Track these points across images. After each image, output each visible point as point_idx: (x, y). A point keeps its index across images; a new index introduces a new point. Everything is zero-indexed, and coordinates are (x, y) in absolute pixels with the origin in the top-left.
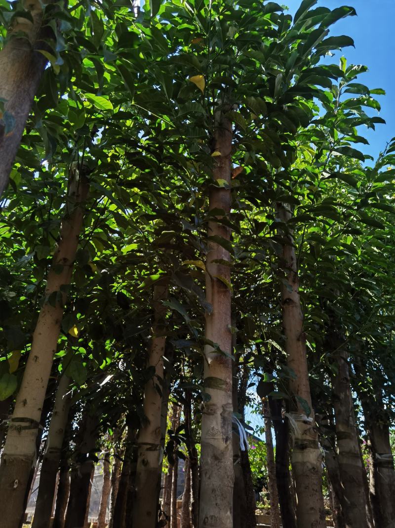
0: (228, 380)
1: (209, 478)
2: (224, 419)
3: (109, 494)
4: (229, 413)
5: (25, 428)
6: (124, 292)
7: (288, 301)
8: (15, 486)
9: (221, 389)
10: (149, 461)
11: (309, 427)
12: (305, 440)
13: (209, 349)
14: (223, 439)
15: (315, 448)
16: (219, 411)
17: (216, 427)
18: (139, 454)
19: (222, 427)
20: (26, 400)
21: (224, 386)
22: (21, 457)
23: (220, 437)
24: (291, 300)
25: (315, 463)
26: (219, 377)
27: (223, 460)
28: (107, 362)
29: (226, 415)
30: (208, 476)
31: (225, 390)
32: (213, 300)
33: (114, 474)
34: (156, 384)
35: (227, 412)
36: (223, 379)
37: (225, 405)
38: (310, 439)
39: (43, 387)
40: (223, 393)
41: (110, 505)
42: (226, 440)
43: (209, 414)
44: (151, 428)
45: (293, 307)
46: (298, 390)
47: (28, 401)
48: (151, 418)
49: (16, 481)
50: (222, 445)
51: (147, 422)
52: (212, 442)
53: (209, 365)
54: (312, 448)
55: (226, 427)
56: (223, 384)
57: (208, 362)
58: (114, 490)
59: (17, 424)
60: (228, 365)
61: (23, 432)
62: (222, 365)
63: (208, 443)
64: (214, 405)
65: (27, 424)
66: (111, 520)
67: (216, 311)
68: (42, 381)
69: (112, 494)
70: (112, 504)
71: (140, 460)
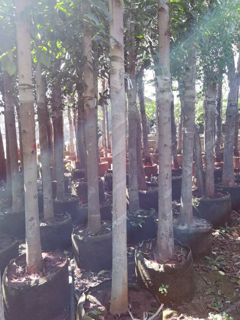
0: (122, 57)
1: (114, 101)
2: (120, 76)
3: (73, 130)
4: (123, 73)
5: (27, 88)
6: (62, 9)
7: (161, 9)
8: (29, 114)
9: (118, 61)
10: (90, 105)
11: (166, 82)
12: (164, 88)
13: (111, 40)
14: (120, 84)
15: (169, 92)
16: (118, 72)
17: (116, 80)
18: (84, 102)
19: (119, 79)
20: (23, 75)
21: (120, 60)
22: (29, 102)
23: (119, 83)
24: (163, 8)
25: (168, 98)
26: (117, 56)
27: (120, 93)
28: (59, 55)
29: (121, 74)
30: (114, 100)
31: (121, 62)
32: (113, 12)
33: (74, 120)
34: (89, 66)
35: (122, 72)
36: (119, 56)
37: (121, 69)
38: (167, 87)
39: (30, 68)
40: (120, 63)
41: (75, 134)
42: (122, 85)
43: (113, 74)
44: (89, 89)
45: (164, 13)
46: (163, 64)
47: (24, 76)
48: (88, 84)
49: (29, 112)
50: (119, 87)
51: (86, 86)
52: (115, 86)
53: (112, 49)
54: (167, 91)
55: (121, 79)
56: (120, 59)
57: (111, 48)
58: (75, 127)
59: (22, 87)
60: (122, 49)
61: (26, 90)
62: (118, 49)
63: (113, 87)
64: (115, 69)
65: (27, 87)
66: (76, 141)
67: (114, 19)
68: (28, 65)
69: (75, 129)
70: (76, 134)
71: (85, 105)
